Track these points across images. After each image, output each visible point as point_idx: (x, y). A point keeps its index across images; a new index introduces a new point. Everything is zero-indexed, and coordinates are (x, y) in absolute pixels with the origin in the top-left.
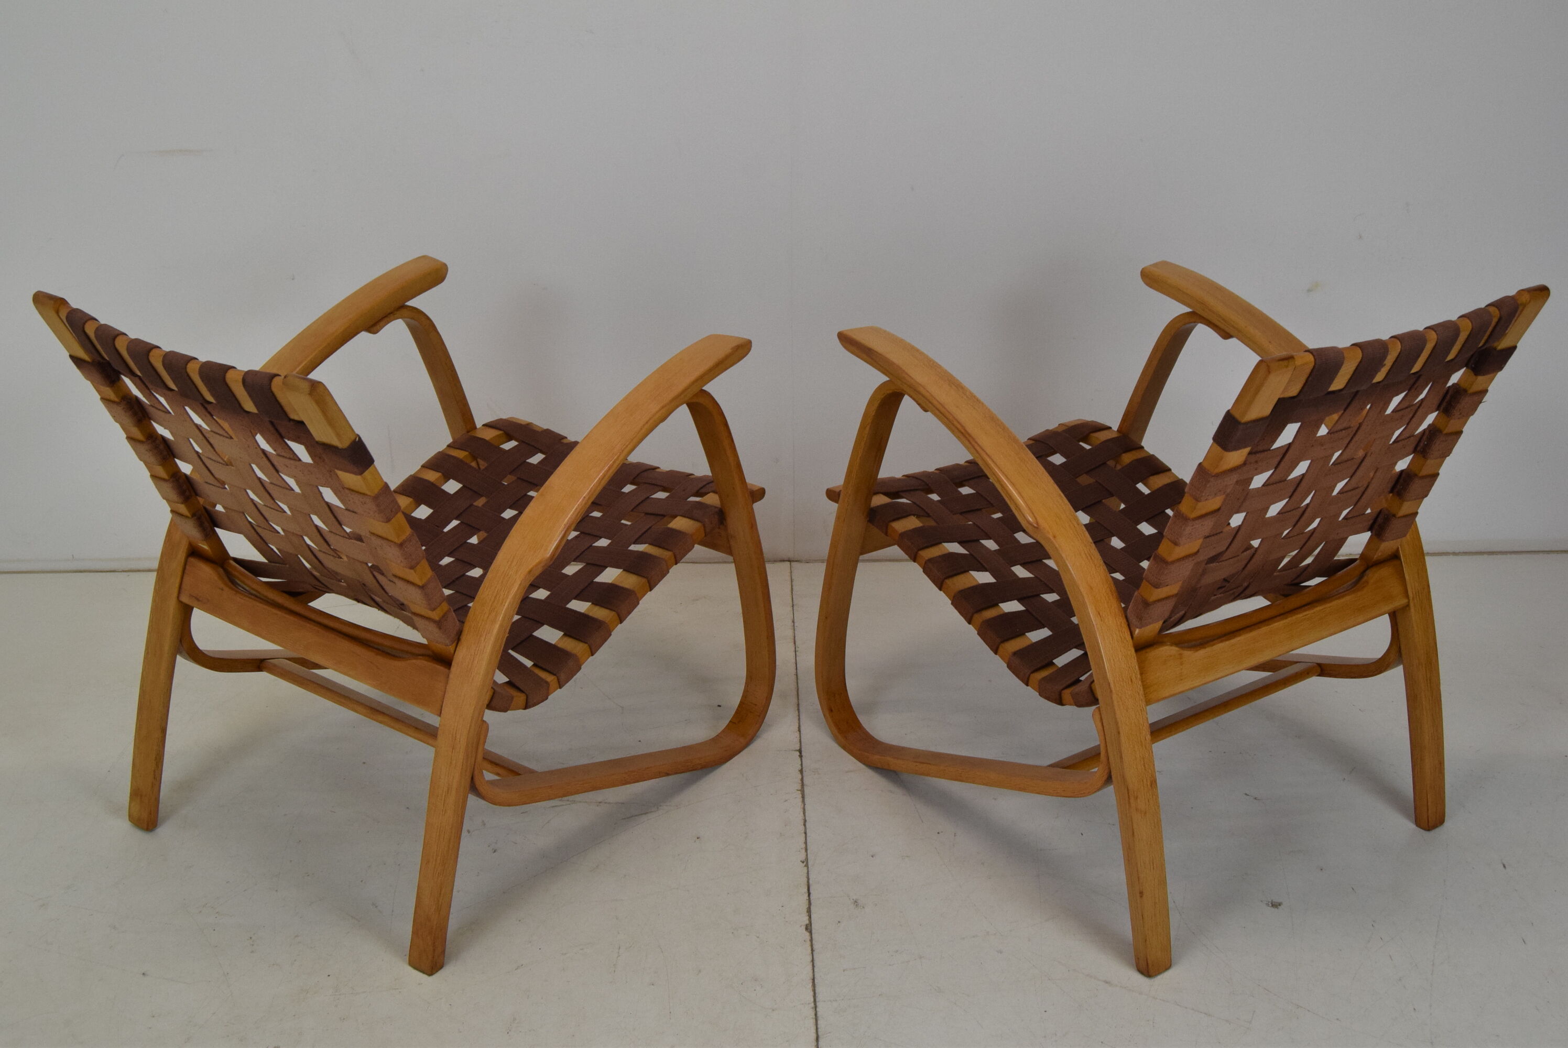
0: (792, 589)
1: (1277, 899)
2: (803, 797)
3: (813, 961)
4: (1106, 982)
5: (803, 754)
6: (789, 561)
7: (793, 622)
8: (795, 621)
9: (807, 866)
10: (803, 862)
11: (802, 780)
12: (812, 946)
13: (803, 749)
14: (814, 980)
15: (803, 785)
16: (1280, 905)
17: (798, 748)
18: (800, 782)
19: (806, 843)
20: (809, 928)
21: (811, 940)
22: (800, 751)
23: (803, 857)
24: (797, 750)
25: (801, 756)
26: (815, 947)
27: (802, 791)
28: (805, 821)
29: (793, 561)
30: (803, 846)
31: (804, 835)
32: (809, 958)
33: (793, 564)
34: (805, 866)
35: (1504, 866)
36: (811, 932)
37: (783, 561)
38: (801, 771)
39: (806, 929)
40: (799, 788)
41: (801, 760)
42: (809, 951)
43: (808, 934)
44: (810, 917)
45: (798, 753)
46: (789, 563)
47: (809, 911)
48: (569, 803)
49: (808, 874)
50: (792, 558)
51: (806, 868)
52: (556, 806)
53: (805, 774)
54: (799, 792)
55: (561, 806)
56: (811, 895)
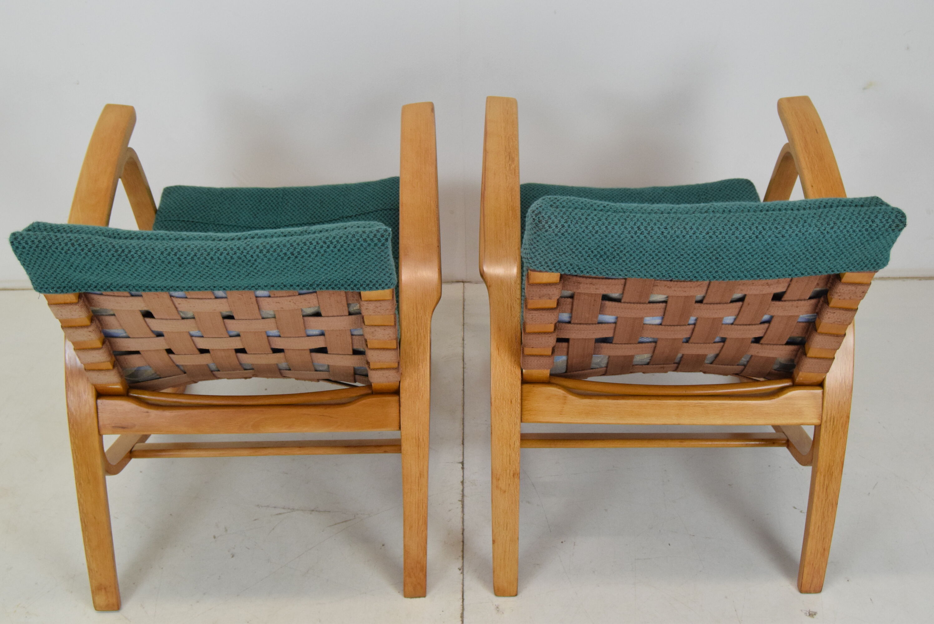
0: (464, 308)
1: (813, 609)
2: (463, 507)
5: (465, 466)
6: (463, 282)
7: (463, 340)
9: (462, 573)
10: (460, 570)
11: (463, 491)
13: (465, 462)
15: (463, 496)
16: (815, 614)
17: (461, 461)
18: (461, 493)
19: (463, 551)
22: (463, 463)
23: (459, 564)
25: (463, 468)
29: (466, 282)
30: (461, 554)
31: (462, 543)
33: (466, 284)
37: (458, 282)
38: (463, 482)
40: (460, 498)
41: (463, 472)
45: (461, 465)
46: (462, 284)
47: (462, 616)
48: (289, 511)
49: (463, 580)
50: (464, 279)
51: (462, 575)
52: (280, 514)
53: (465, 484)
54: (460, 503)
55: (284, 513)
56: (465, 601)
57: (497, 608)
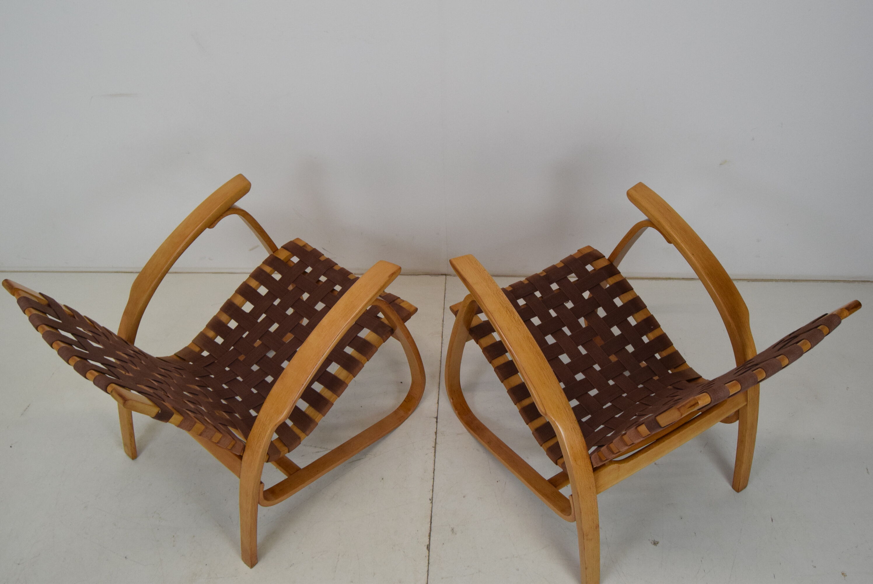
0: (445, 296)
1: (657, 539)
2: (435, 452)
3: (428, 571)
5: (438, 420)
6: (446, 275)
8: (444, 321)
9: (432, 503)
10: (430, 500)
11: (436, 439)
12: (429, 560)
13: (438, 417)
15: (436, 443)
16: (658, 544)
17: (436, 416)
18: (435, 441)
19: (433, 486)
21: (429, 556)
22: (437, 418)
23: (430, 495)
24: (435, 418)
25: (437, 422)
26: (430, 561)
27: (435, 447)
28: (434, 470)
29: (447, 275)
30: (431, 488)
31: (433, 480)
32: (426, 569)
33: (447, 277)
34: (431, 503)
35: (773, 521)
36: (429, 551)
37: (442, 275)
38: (436, 433)
39: (427, 548)
40: (434, 445)
41: (437, 425)
42: (427, 564)
43: (428, 552)
44: (430, 539)
45: (435, 420)
46: (445, 276)
47: (430, 536)
48: (324, 450)
49: (432, 508)
50: (446, 273)
51: (431, 504)
52: (318, 452)
53: (437, 434)
54: (434, 448)
55: (321, 452)
56: (432, 524)
57: (453, 530)
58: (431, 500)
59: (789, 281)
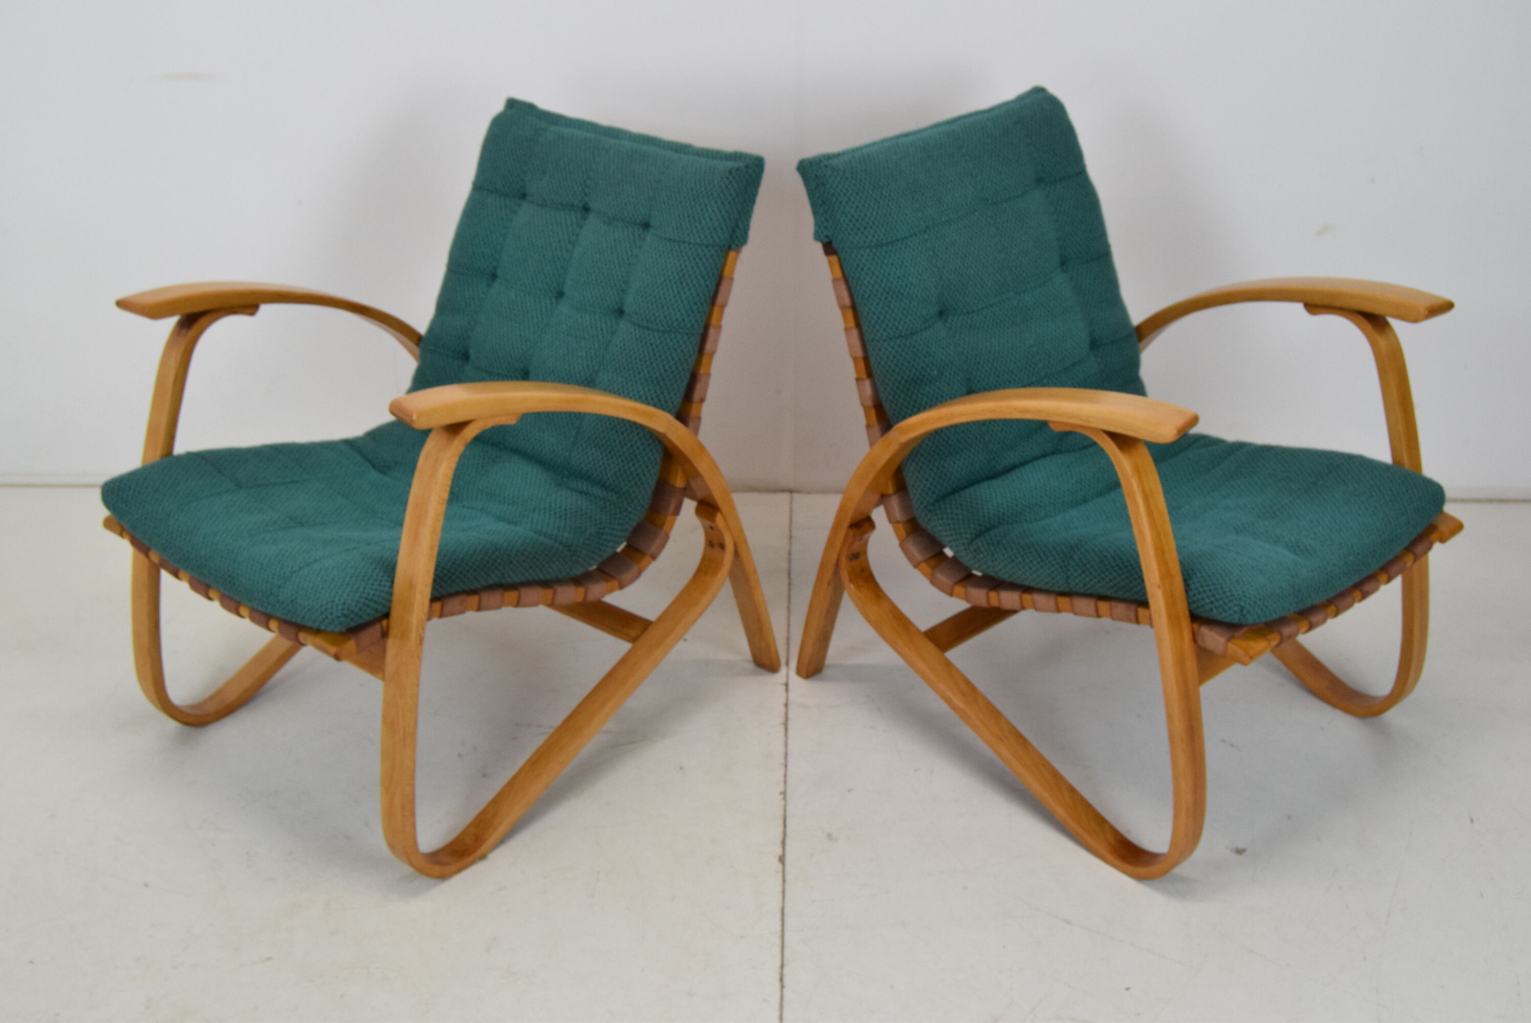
1: (1241, 845)
2: (786, 731)
3: (783, 892)
4: (1066, 921)
5: (790, 687)
6: (791, 491)
9: (785, 798)
10: (781, 795)
11: (786, 714)
12: (784, 877)
13: (789, 683)
14: (783, 909)
15: (787, 719)
16: (1244, 852)
17: (784, 682)
18: (784, 715)
19: (785, 776)
20: (782, 859)
21: (784, 871)
22: (786, 685)
23: (781, 788)
24: (784, 684)
25: (787, 690)
26: (787, 877)
27: (786, 725)
28: (786, 754)
29: (795, 492)
30: (782, 779)
31: (784, 768)
32: (780, 889)
33: (796, 496)
34: (783, 799)
35: (1472, 821)
36: (783, 864)
37: (783, 491)
38: (786, 705)
39: (780, 860)
40: (783, 721)
41: (787, 694)
42: (781, 882)
43: (780, 865)
44: (784, 848)
45: (783, 688)
46: (789, 494)
47: (783, 843)
49: (785, 807)
50: (793, 489)
51: (783, 801)
53: (790, 708)
54: (783, 726)
56: (787, 827)
57: (829, 836)
58: (784, 794)
59: (1490, 501)
